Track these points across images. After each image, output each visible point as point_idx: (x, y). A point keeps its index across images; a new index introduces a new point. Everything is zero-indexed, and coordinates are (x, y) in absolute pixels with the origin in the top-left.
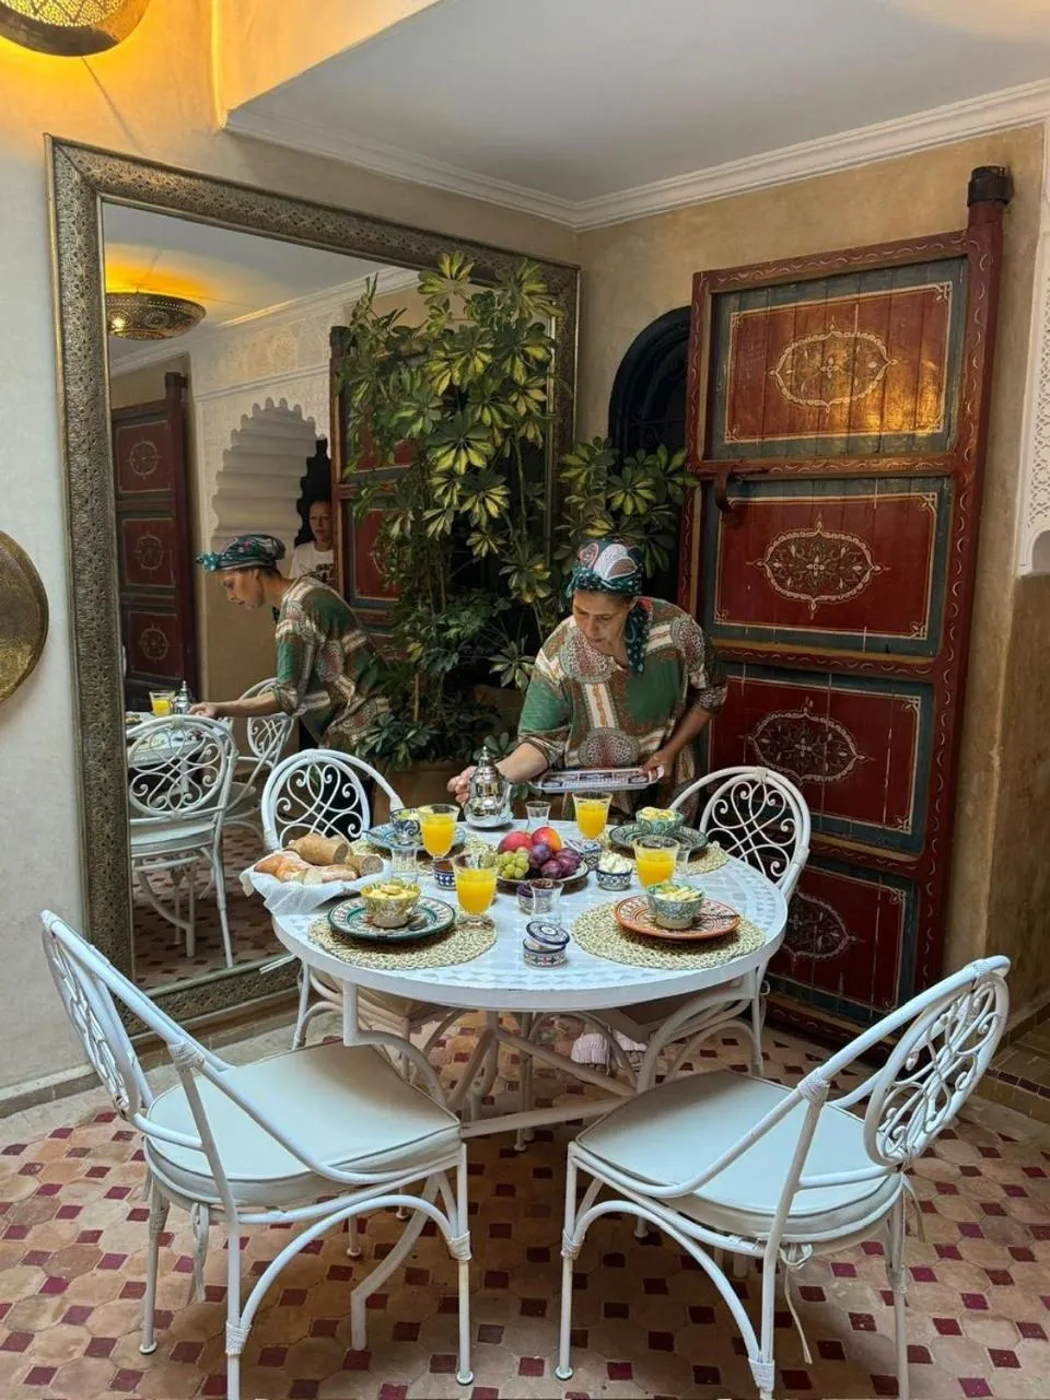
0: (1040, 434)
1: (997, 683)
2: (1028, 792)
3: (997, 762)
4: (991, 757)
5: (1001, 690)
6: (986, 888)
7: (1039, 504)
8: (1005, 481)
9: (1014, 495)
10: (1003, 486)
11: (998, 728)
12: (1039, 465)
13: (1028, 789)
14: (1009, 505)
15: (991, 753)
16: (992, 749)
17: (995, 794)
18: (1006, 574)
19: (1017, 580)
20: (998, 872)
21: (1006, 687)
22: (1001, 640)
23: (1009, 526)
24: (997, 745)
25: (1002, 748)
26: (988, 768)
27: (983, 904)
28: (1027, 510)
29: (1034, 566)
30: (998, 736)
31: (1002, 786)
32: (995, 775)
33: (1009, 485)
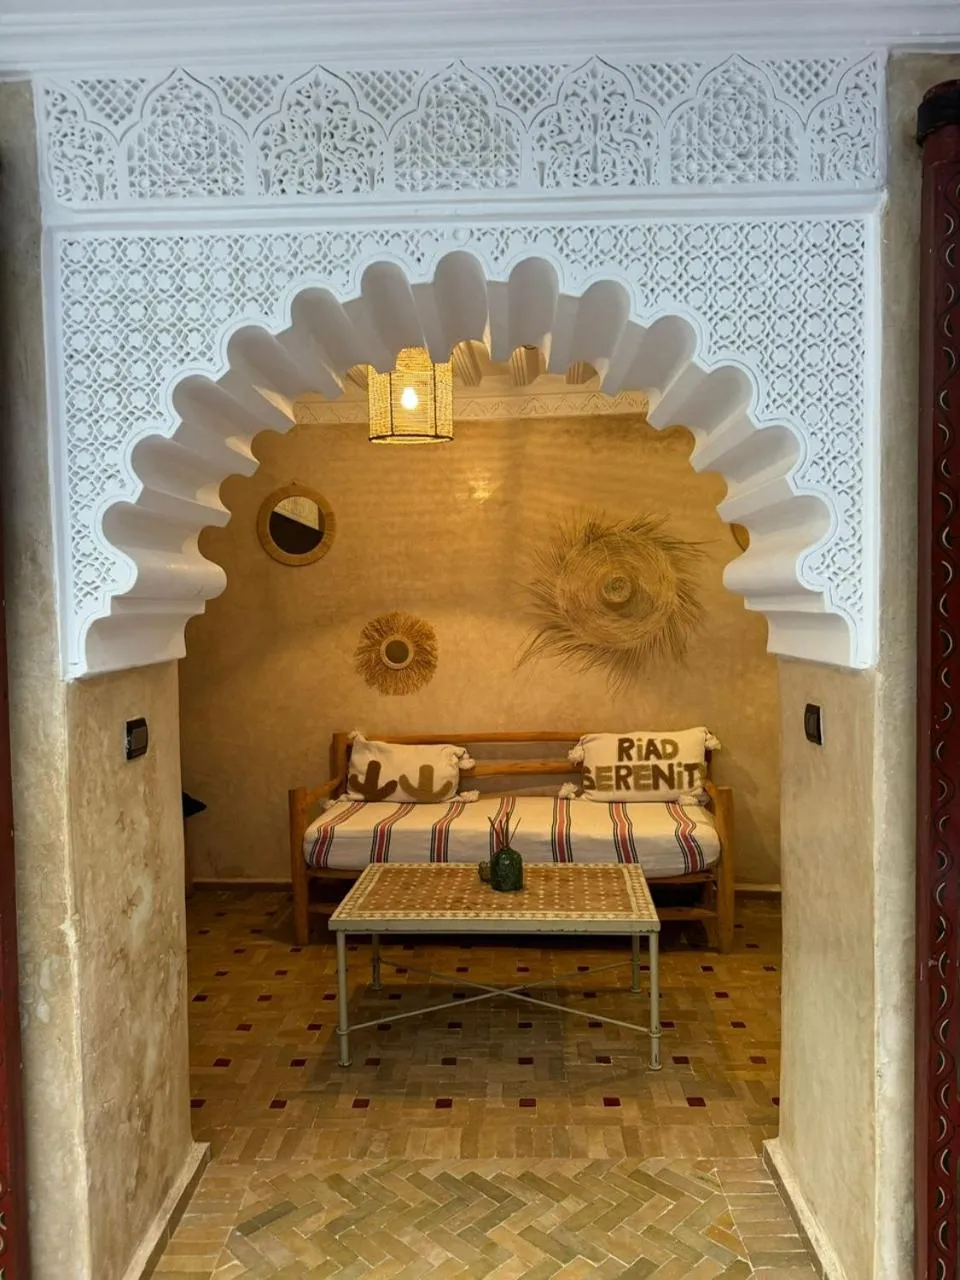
0: (76, 492)
1: (59, 829)
2: (123, 954)
3: (71, 939)
4: (62, 935)
5: (65, 837)
6: (78, 1115)
7: (86, 583)
8: (34, 552)
9: (51, 572)
10: (34, 560)
11: (68, 890)
12: (79, 532)
13: (122, 950)
14: (44, 584)
15: (62, 927)
16: (62, 921)
17: (76, 983)
18: (52, 676)
19: (68, 684)
20: (93, 1082)
21: (71, 831)
22: (56, 770)
23: (48, 612)
24: (69, 912)
25: (77, 917)
26: (61, 949)
27: (77, 1140)
28: (71, 591)
29: (90, 665)
30: (69, 902)
31: (83, 967)
32: (71, 957)
33: (40, 559)
